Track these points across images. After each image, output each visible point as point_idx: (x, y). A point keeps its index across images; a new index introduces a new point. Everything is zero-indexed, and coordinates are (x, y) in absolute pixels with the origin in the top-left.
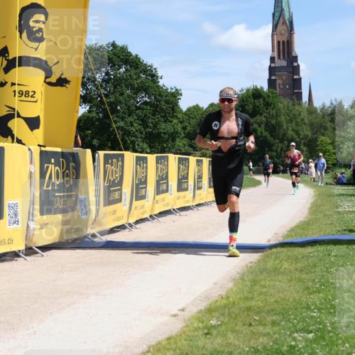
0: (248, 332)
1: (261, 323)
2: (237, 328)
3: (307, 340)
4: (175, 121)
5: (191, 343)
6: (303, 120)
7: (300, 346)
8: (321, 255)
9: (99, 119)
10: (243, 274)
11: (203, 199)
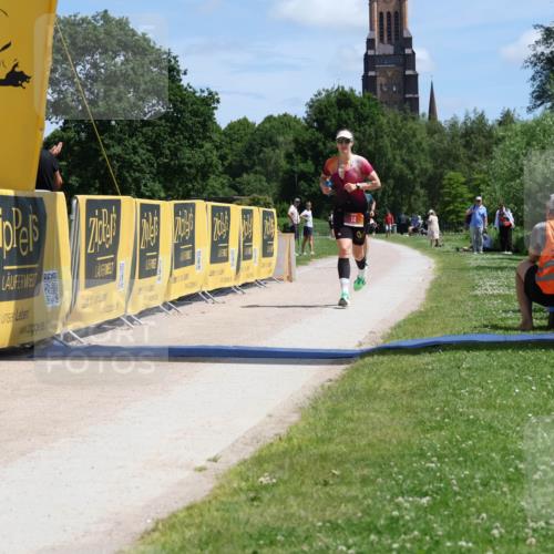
0: (322, 496)
1: (342, 480)
2: (304, 489)
3: (418, 508)
4: (208, 145)
5: (227, 515)
6: (419, 144)
7: (407, 518)
8: (445, 367)
9: (79, 142)
10: (316, 400)
11: (252, 275)
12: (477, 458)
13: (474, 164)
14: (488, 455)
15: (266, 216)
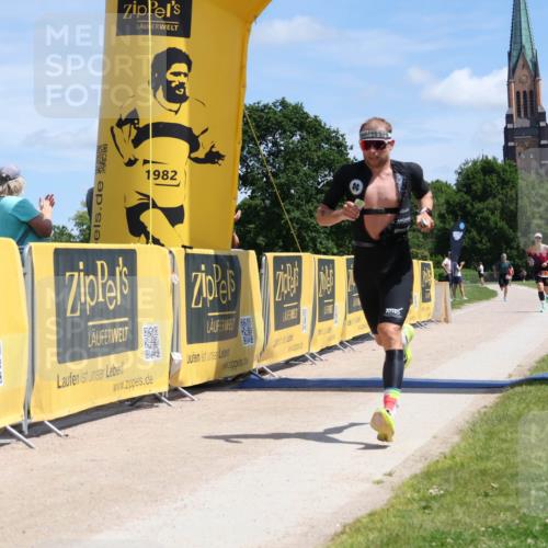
0: (484, 505)
1: (500, 492)
2: (467, 499)
5: (403, 521)
9: (265, 208)
10: (474, 424)
11: (414, 318)
15: (424, 267)
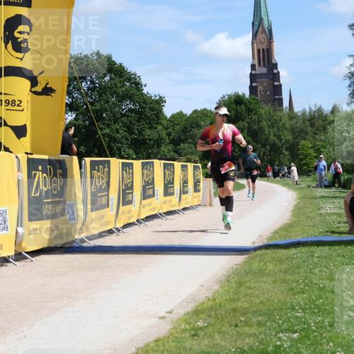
0: (235, 333)
1: (247, 324)
2: (223, 329)
3: (292, 340)
4: (160, 127)
5: (179, 345)
6: (284, 125)
7: (286, 346)
8: (304, 256)
9: (85, 127)
10: (229, 277)
11: (188, 203)
12: (325, 310)
13: (317, 136)
14: (332, 308)
15: (195, 168)
